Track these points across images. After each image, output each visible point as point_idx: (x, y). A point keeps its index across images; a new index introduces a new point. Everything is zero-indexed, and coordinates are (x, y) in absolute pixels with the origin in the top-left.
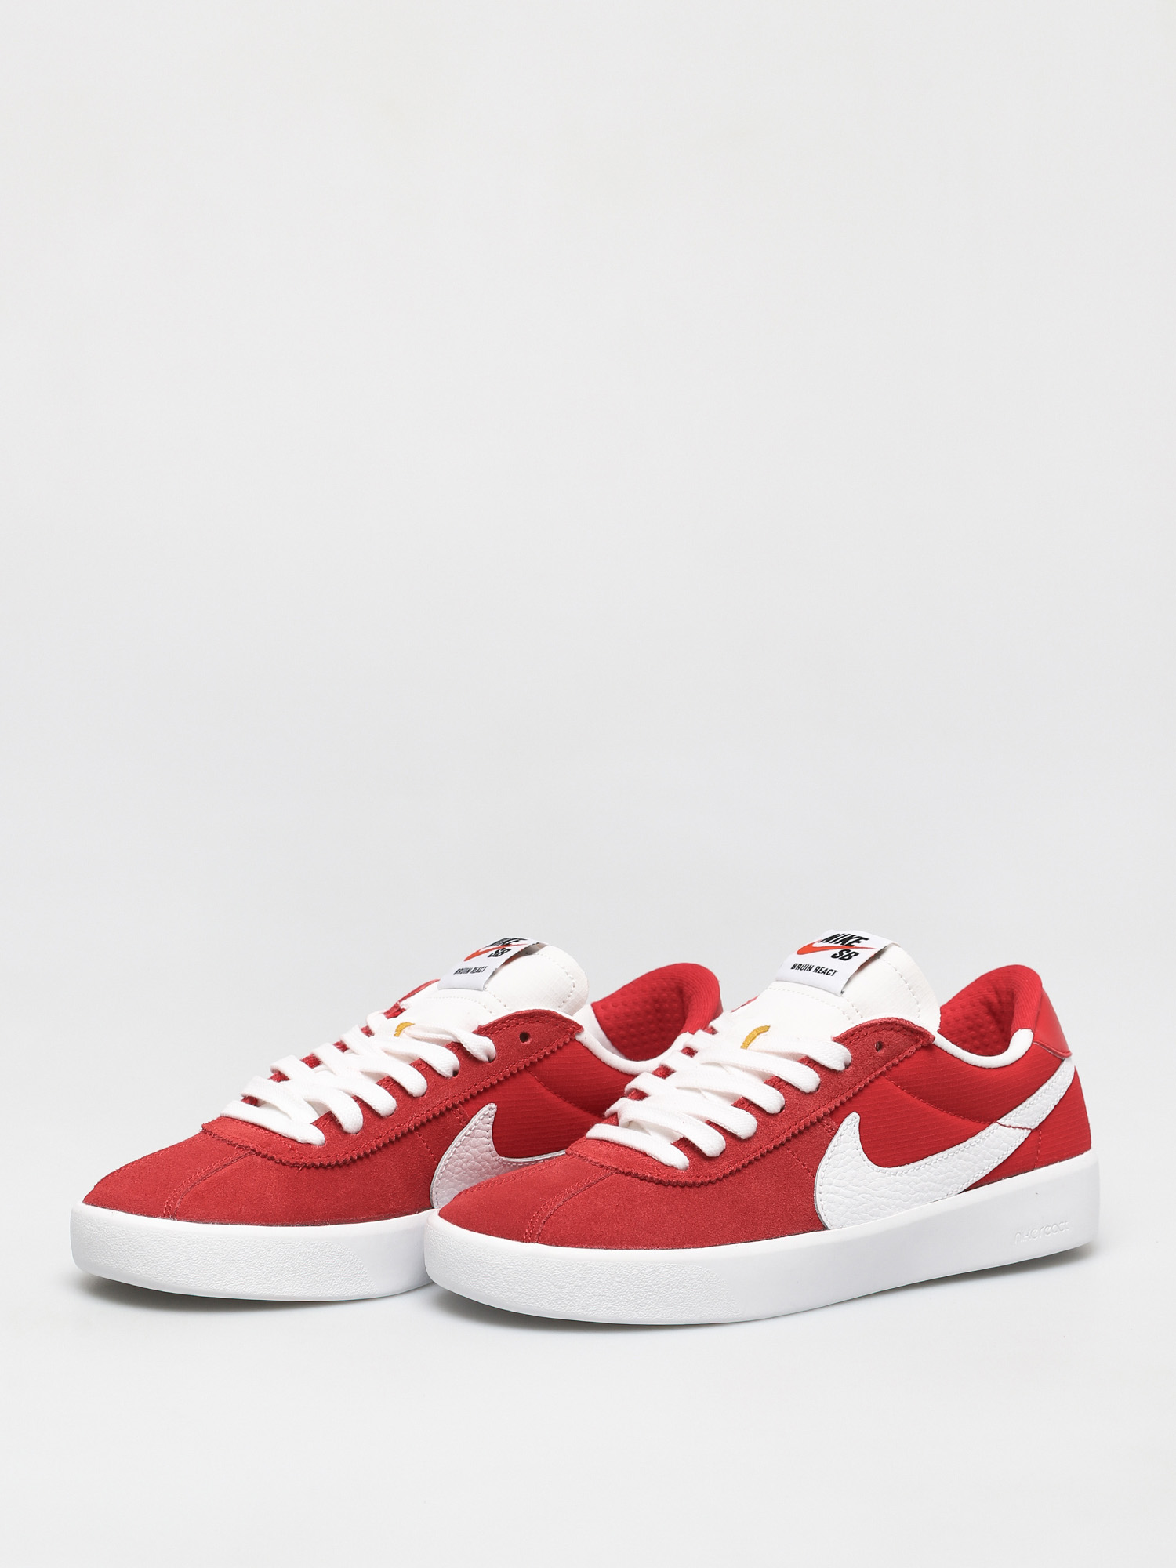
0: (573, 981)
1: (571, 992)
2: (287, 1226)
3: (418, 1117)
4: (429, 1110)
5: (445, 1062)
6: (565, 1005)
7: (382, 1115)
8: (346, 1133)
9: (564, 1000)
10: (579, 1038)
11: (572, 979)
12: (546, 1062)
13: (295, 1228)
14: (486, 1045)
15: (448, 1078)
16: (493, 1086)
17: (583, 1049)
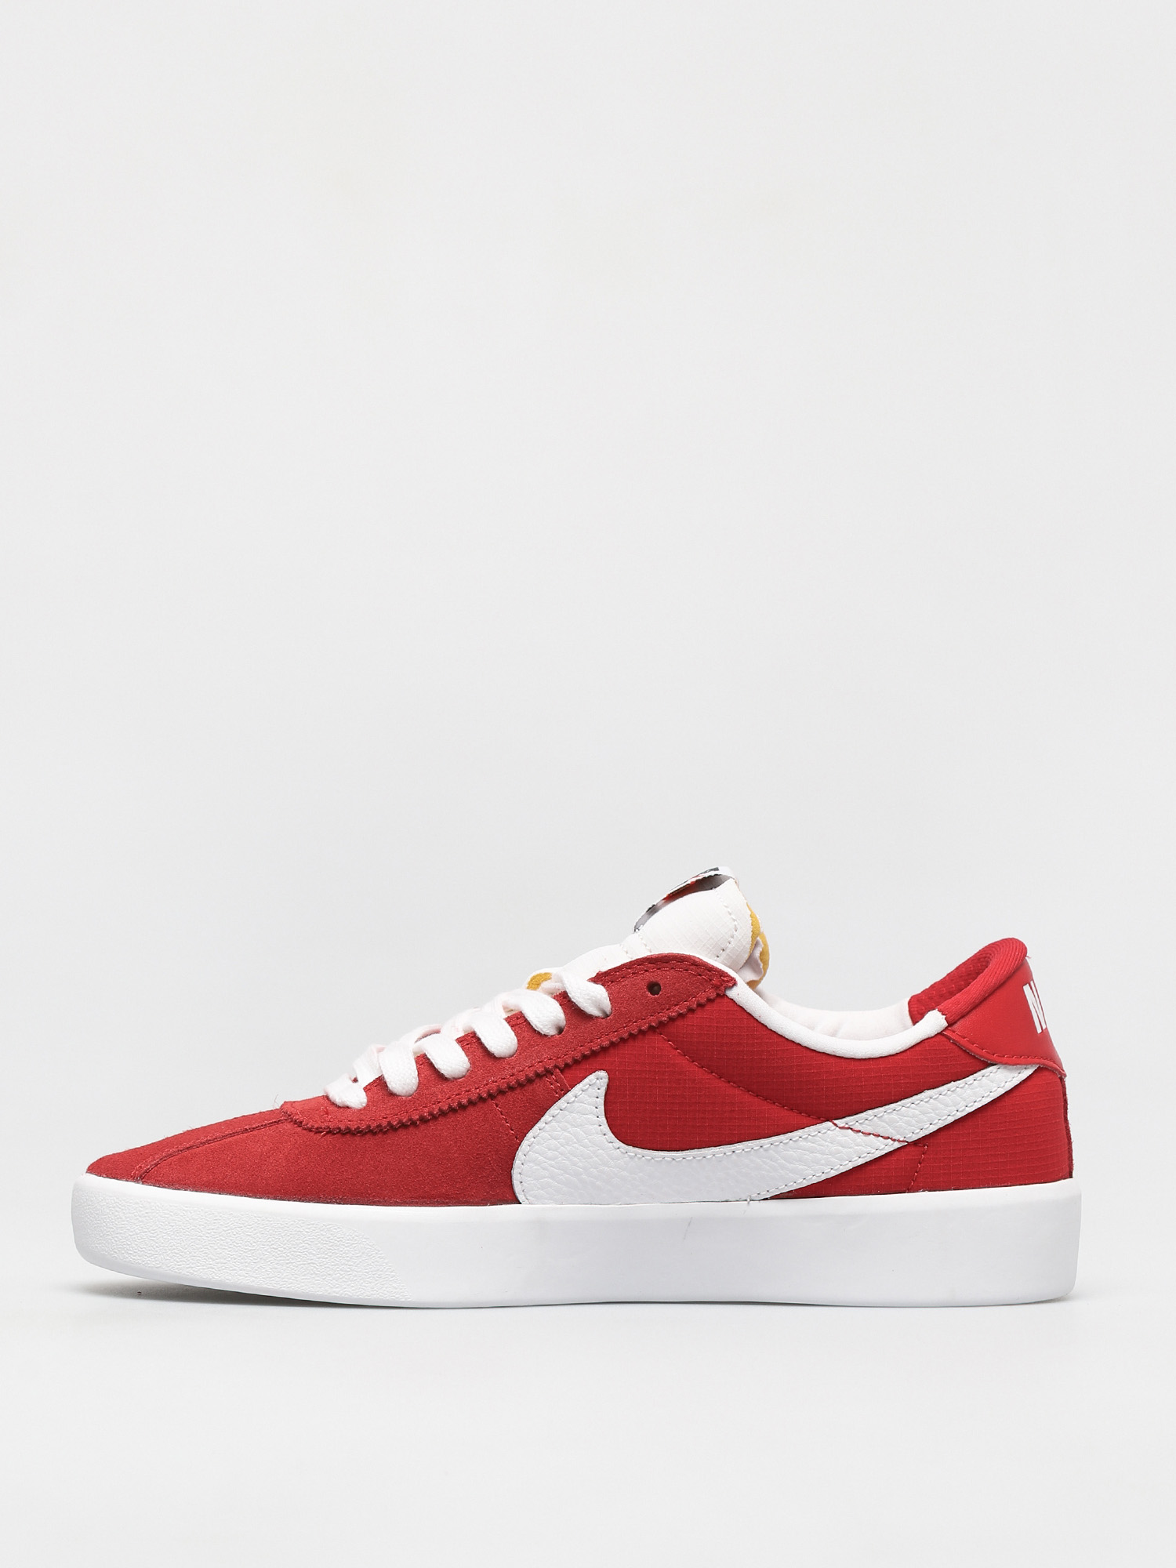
0: (736, 923)
1: (732, 937)
2: (280, 1200)
3: (494, 1082)
4: (513, 1075)
5: (546, 1016)
6: (724, 955)
7: (447, 1076)
8: (392, 1095)
9: (723, 947)
10: (732, 994)
11: (734, 920)
12: (679, 1023)
13: (291, 1203)
14: (599, 996)
15: (545, 1036)
16: (604, 1050)
17: (738, 1009)
